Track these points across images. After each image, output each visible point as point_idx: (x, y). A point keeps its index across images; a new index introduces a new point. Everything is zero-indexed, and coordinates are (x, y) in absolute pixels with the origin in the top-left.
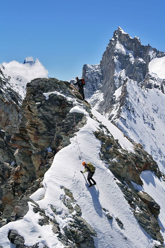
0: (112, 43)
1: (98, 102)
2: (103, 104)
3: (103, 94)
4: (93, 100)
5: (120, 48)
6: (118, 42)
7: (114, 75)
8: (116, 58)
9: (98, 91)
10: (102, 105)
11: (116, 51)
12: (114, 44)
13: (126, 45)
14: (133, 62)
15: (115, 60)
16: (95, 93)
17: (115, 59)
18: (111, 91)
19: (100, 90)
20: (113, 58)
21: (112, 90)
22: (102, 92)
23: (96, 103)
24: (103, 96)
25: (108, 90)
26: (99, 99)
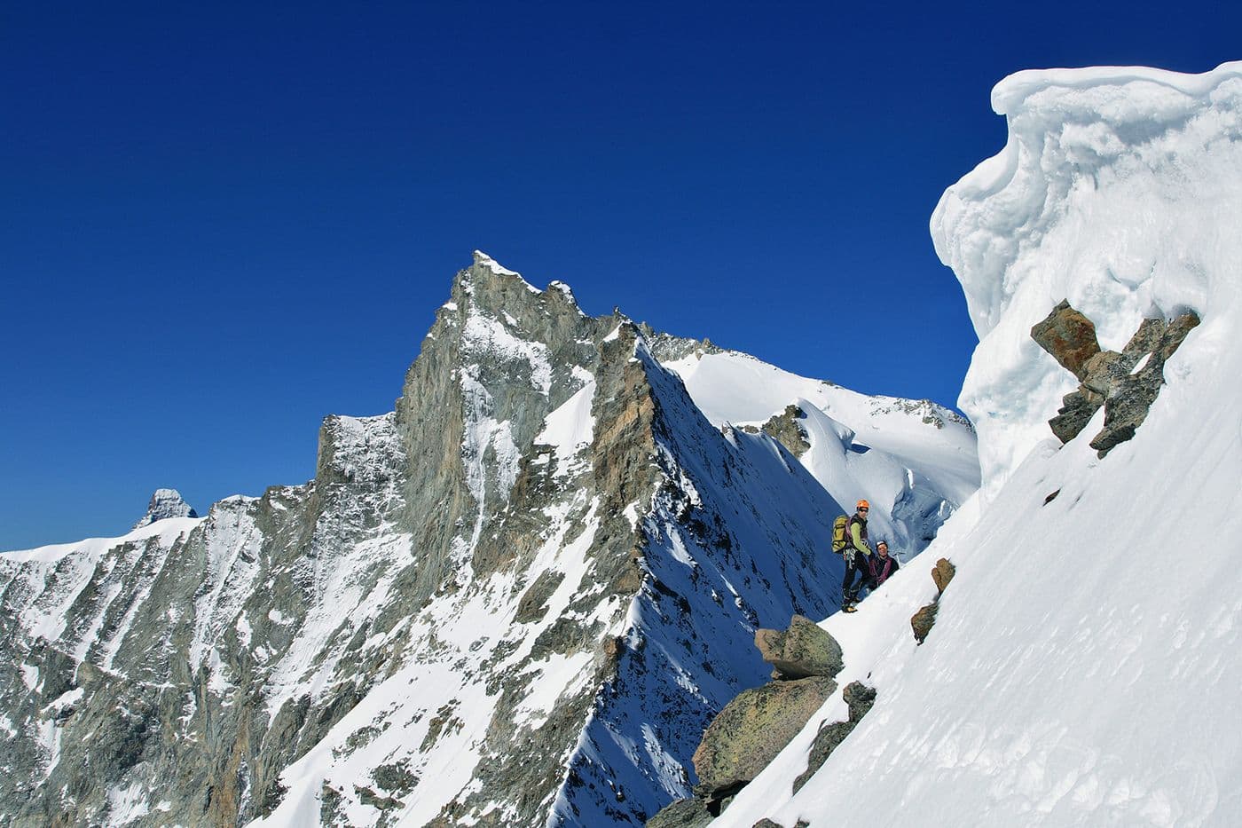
0: (449, 321)
1: (390, 571)
2: (410, 580)
3: (411, 535)
4: (364, 565)
5: (486, 332)
6: (474, 311)
7: (464, 443)
8: (470, 374)
9: (385, 525)
10: (410, 584)
11: (469, 345)
12: (454, 324)
13: (512, 321)
14: (547, 386)
15: (467, 383)
16: (375, 536)
17: (465, 378)
18: (451, 518)
19: (395, 523)
20: (453, 377)
21: (455, 512)
22: (406, 529)
23: (381, 574)
24: (411, 544)
25: (434, 514)
26: (392, 558)
